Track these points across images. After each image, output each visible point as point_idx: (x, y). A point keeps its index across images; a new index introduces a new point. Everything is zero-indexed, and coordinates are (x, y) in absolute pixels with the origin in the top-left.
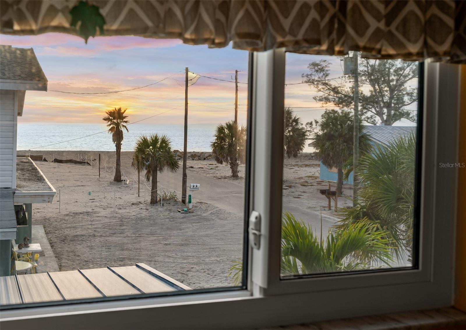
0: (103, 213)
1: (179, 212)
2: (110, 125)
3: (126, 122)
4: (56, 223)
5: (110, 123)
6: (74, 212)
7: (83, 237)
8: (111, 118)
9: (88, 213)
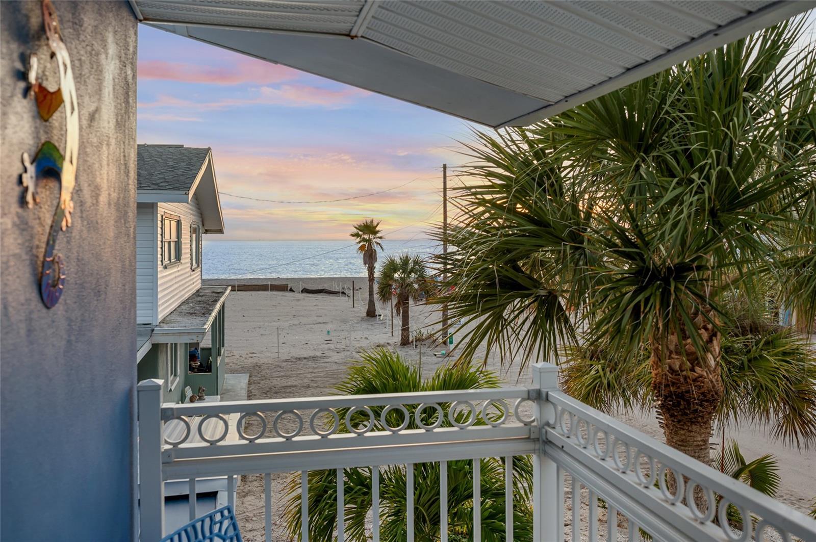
0: (336, 357)
1: (435, 355)
2: (360, 242)
3: (381, 238)
4: (267, 371)
5: (359, 239)
6: (298, 357)
7: (292, 388)
8: (360, 233)
9: (314, 358)
